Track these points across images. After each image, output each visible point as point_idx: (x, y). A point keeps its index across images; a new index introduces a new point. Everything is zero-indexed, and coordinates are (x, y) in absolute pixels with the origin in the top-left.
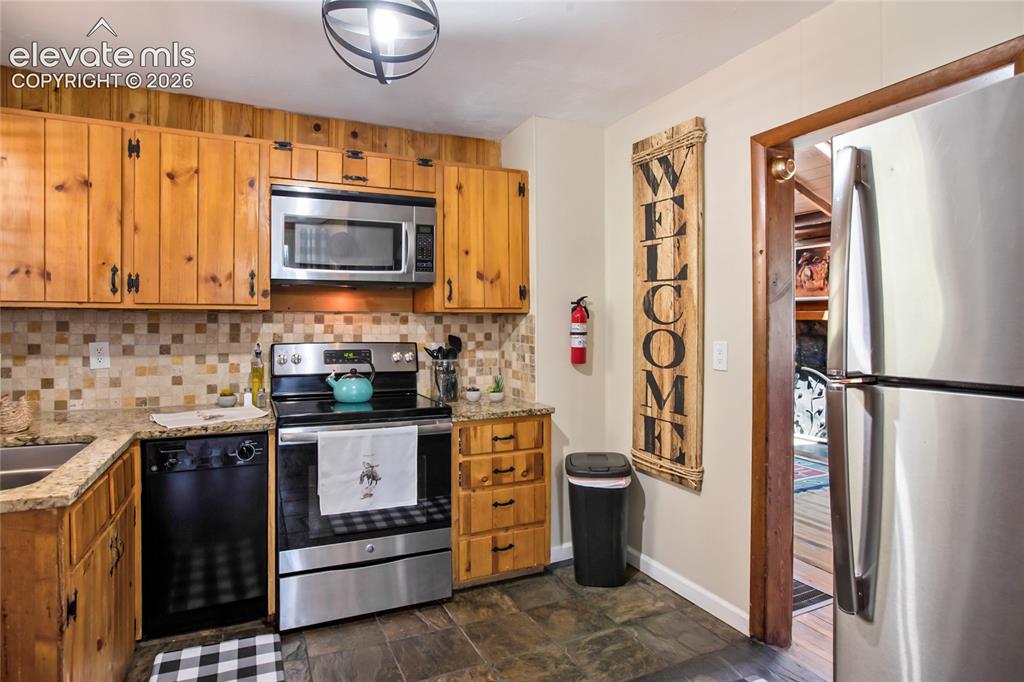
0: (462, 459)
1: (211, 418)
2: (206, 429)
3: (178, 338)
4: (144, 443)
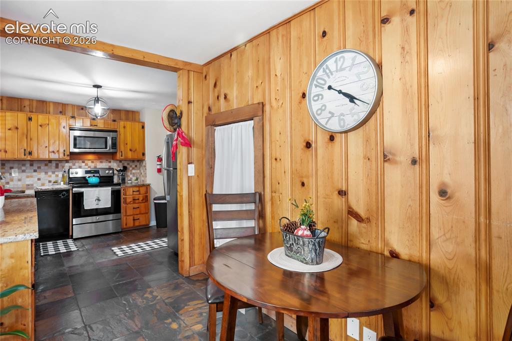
0: (124, 196)
2: (53, 189)
3: (39, 168)
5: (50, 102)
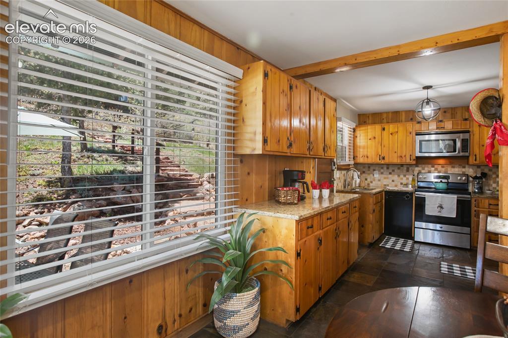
0: (476, 209)
1: (400, 188)
3: (393, 171)
4: (385, 191)
5: (402, 111)
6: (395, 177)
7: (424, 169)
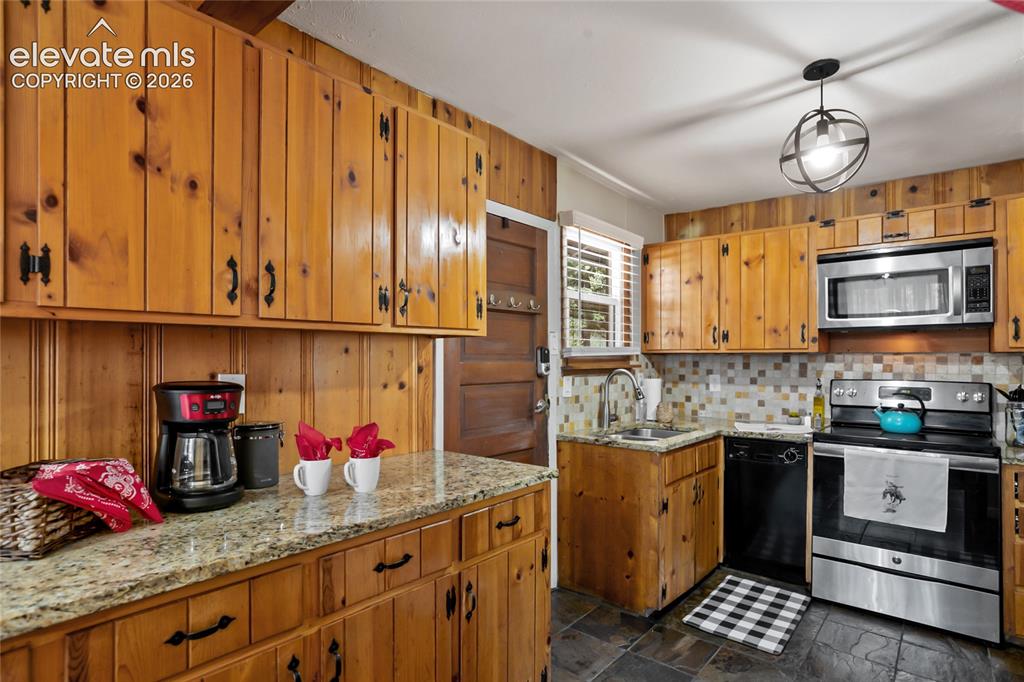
0: (1018, 504)
1: (773, 429)
2: (762, 435)
3: (762, 373)
4: (726, 438)
5: (784, 198)
6: (768, 393)
7: (850, 368)
